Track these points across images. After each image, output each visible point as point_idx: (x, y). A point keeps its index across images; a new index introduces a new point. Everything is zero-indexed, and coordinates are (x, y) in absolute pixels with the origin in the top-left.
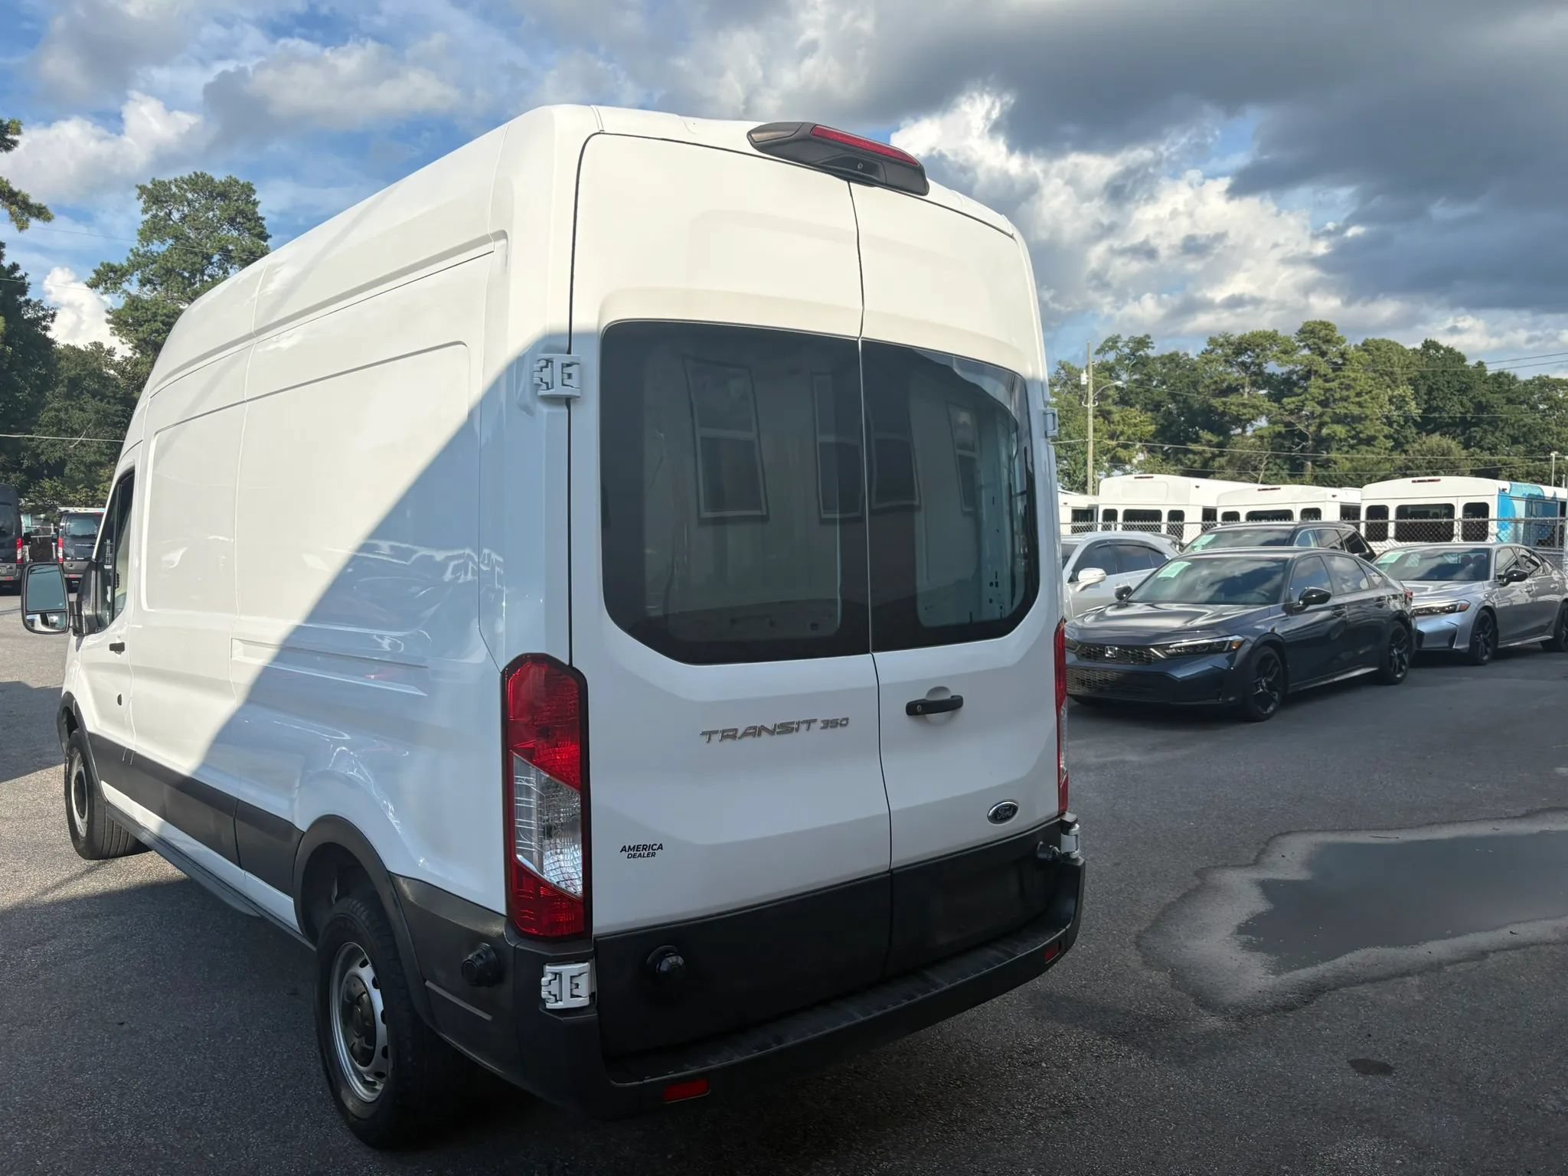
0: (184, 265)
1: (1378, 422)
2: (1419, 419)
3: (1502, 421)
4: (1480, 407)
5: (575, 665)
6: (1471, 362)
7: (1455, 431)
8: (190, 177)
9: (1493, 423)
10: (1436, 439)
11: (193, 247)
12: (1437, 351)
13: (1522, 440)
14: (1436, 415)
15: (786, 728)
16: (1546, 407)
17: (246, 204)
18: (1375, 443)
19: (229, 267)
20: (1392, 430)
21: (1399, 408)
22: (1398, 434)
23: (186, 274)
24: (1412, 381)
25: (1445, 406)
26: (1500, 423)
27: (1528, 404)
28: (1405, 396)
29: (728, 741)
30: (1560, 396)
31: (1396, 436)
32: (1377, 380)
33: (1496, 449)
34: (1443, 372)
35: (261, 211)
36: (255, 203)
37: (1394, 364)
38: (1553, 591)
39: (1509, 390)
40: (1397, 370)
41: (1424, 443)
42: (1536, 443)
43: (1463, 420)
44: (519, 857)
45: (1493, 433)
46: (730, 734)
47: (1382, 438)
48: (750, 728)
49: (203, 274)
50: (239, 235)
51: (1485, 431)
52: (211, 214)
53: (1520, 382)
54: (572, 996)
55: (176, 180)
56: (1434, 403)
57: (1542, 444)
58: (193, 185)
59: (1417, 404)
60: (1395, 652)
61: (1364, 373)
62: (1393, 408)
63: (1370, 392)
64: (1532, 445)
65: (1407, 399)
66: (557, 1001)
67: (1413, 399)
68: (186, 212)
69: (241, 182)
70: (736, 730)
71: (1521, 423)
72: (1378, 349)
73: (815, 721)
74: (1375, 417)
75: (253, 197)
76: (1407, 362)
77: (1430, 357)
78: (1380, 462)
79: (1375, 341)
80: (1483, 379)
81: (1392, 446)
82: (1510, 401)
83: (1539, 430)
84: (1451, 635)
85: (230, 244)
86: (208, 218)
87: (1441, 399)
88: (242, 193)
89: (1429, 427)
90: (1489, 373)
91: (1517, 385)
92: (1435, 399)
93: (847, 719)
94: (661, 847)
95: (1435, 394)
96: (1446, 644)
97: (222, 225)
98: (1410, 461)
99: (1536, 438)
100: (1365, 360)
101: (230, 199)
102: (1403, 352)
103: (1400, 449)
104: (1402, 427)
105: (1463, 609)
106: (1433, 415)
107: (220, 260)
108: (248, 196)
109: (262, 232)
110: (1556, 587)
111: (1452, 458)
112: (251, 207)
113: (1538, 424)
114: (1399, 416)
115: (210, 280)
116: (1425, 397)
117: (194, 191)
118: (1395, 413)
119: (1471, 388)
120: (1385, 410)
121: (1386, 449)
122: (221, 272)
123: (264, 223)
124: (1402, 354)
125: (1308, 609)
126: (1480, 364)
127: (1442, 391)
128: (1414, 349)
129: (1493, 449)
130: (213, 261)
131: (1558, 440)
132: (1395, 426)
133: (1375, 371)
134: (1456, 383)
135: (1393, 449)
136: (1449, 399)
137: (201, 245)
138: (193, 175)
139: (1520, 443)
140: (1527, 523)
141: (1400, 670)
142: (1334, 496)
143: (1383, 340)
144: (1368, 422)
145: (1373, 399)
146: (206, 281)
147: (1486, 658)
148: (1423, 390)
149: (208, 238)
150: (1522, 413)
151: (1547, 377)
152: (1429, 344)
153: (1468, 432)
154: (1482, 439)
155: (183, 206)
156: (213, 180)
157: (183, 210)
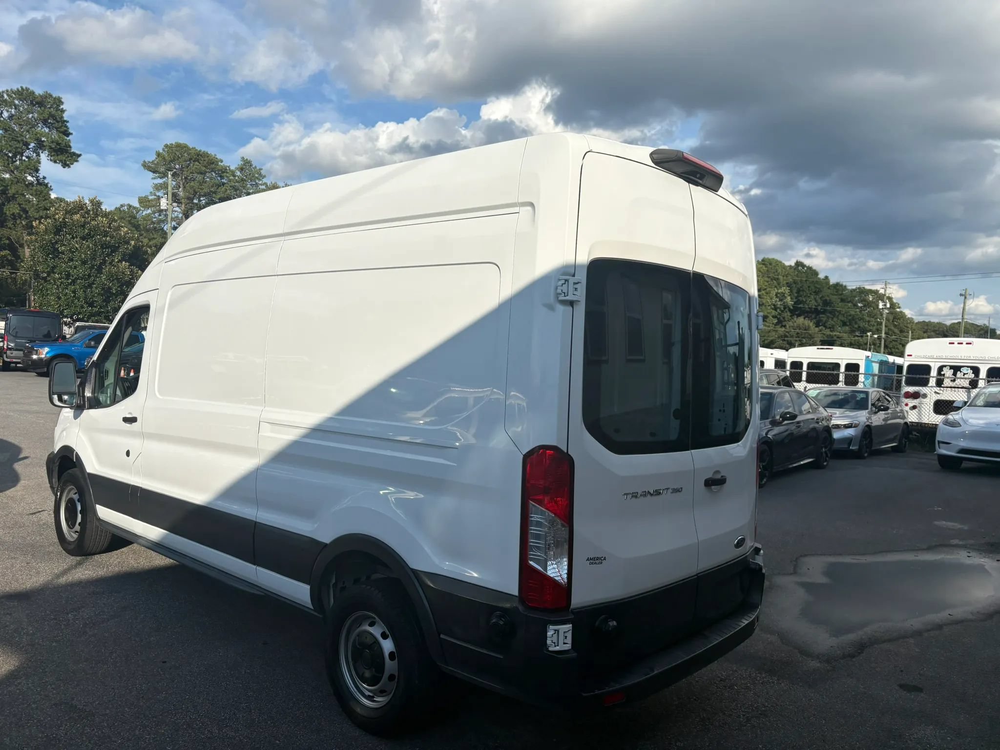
0: (10, 149)
1: (769, 307)
2: (791, 307)
3: (838, 312)
4: (826, 303)
5: (570, 453)
6: (821, 276)
7: (811, 316)
8: (18, 89)
9: (833, 313)
10: (801, 320)
11: (17, 137)
12: (803, 268)
13: (848, 324)
14: (801, 306)
15: (657, 493)
16: (862, 305)
17: (56, 111)
18: (768, 320)
19: (40, 152)
20: (777, 313)
21: (781, 300)
22: (780, 315)
23: (10, 155)
24: (788, 285)
25: (806, 301)
26: (836, 313)
27: (852, 303)
28: (784, 293)
29: (634, 499)
30: (871, 299)
31: (779, 316)
32: (769, 283)
33: (833, 328)
34: (806, 280)
35: (66, 116)
36: (63, 111)
37: (779, 273)
38: (899, 418)
39: (842, 294)
40: (781, 277)
41: (795, 322)
42: (856, 326)
43: (816, 309)
44: (531, 563)
45: (832, 318)
46: (635, 495)
47: (771, 317)
48: (643, 492)
49: (22, 156)
50: (50, 131)
51: (828, 317)
52: (30, 116)
53: (848, 290)
54: (564, 643)
55: (7, 91)
56: (800, 298)
57: (859, 327)
58: (20, 95)
59: (791, 298)
60: (824, 450)
61: (762, 277)
62: (778, 300)
63: (766, 289)
64: (853, 327)
65: (786, 295)
66: (555, 646)
67: (789, 295)
68: (13, 113)
69: (54, 96)
70: (637, 493)
71: (849, 314)
72: (770, 264)
73: (669, 488)
74: (767, 304)
75: (62, 107)
76: (786, 273)
77: (799, 271)
78: (769, 332)
79: (769, 259)
80: (828, 286)
81: (776, 323)
82: (842, 300)
83: (858, 318)
84: (849, 440)
85: (43, 137)
86: (28, 118)
87: (805, 296)
88: (54, 103)
89: (797, 313)
90: (831, 284)
91: (847, 291)
92: (801, 296)
93: (682, 488)
94: (605, 559)
95: (801, 293)
96: (846, 446)
97: (38, 124)
98: (787, 332)
99: (856, 323)
100: (763, 270)
101: (45, 107)
102: (784, 267)
103: (780, 325)
104: (782, 311)
105: (856, 426)
106: (799, 306)
107: (34, 147)
108: (57, 105)
109: (66, 131)
110: (900, 415)
111: (810, 332)
112: (60, 113)
113: (857, 315)
114: (781, 305)
115: (27, 160)
116: (796, 295)
117: (20, 100)
118: (779, 303)
119: (821, 291)
120: (773, 300)
121: (773, 324)
122: (35, 155)
123: (68, 124)
124: (784, 268)
125: (784, 423)
126: (827, 277)
127: (806, 292)
128: (790, 266)
129: (832, 328)
130: (30, 147)
131: (868, 325)
132: (778, 310)
133: (769, 277)
134: (813, 288)
135: (776, 324)
136: (809, 297)
137: (23, 136)
138: (20, 89)
139: (847, 325)
140: (879, 377)
141: (826, 461)
142: (772, 354)
143: (773, 259)
144: (764, 307)
145: (767, 293)
146: (24, 160)
147: (866, 455)
148: (795, 291)
149: (28, 131)
150: (849, 308)
151: (864, 288)
152: (799, 263)
153: (818, 317)
154: (826, 322)
155: (12, 109)
156: (34, 93)
157: (11, 111)
